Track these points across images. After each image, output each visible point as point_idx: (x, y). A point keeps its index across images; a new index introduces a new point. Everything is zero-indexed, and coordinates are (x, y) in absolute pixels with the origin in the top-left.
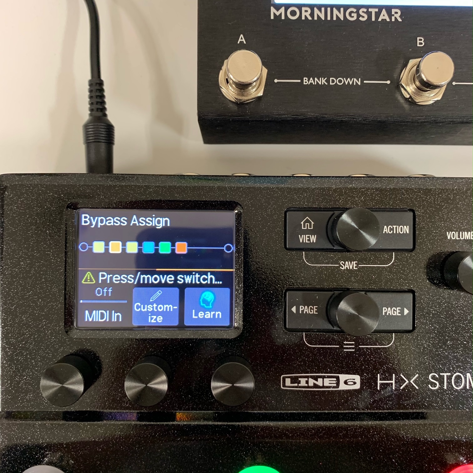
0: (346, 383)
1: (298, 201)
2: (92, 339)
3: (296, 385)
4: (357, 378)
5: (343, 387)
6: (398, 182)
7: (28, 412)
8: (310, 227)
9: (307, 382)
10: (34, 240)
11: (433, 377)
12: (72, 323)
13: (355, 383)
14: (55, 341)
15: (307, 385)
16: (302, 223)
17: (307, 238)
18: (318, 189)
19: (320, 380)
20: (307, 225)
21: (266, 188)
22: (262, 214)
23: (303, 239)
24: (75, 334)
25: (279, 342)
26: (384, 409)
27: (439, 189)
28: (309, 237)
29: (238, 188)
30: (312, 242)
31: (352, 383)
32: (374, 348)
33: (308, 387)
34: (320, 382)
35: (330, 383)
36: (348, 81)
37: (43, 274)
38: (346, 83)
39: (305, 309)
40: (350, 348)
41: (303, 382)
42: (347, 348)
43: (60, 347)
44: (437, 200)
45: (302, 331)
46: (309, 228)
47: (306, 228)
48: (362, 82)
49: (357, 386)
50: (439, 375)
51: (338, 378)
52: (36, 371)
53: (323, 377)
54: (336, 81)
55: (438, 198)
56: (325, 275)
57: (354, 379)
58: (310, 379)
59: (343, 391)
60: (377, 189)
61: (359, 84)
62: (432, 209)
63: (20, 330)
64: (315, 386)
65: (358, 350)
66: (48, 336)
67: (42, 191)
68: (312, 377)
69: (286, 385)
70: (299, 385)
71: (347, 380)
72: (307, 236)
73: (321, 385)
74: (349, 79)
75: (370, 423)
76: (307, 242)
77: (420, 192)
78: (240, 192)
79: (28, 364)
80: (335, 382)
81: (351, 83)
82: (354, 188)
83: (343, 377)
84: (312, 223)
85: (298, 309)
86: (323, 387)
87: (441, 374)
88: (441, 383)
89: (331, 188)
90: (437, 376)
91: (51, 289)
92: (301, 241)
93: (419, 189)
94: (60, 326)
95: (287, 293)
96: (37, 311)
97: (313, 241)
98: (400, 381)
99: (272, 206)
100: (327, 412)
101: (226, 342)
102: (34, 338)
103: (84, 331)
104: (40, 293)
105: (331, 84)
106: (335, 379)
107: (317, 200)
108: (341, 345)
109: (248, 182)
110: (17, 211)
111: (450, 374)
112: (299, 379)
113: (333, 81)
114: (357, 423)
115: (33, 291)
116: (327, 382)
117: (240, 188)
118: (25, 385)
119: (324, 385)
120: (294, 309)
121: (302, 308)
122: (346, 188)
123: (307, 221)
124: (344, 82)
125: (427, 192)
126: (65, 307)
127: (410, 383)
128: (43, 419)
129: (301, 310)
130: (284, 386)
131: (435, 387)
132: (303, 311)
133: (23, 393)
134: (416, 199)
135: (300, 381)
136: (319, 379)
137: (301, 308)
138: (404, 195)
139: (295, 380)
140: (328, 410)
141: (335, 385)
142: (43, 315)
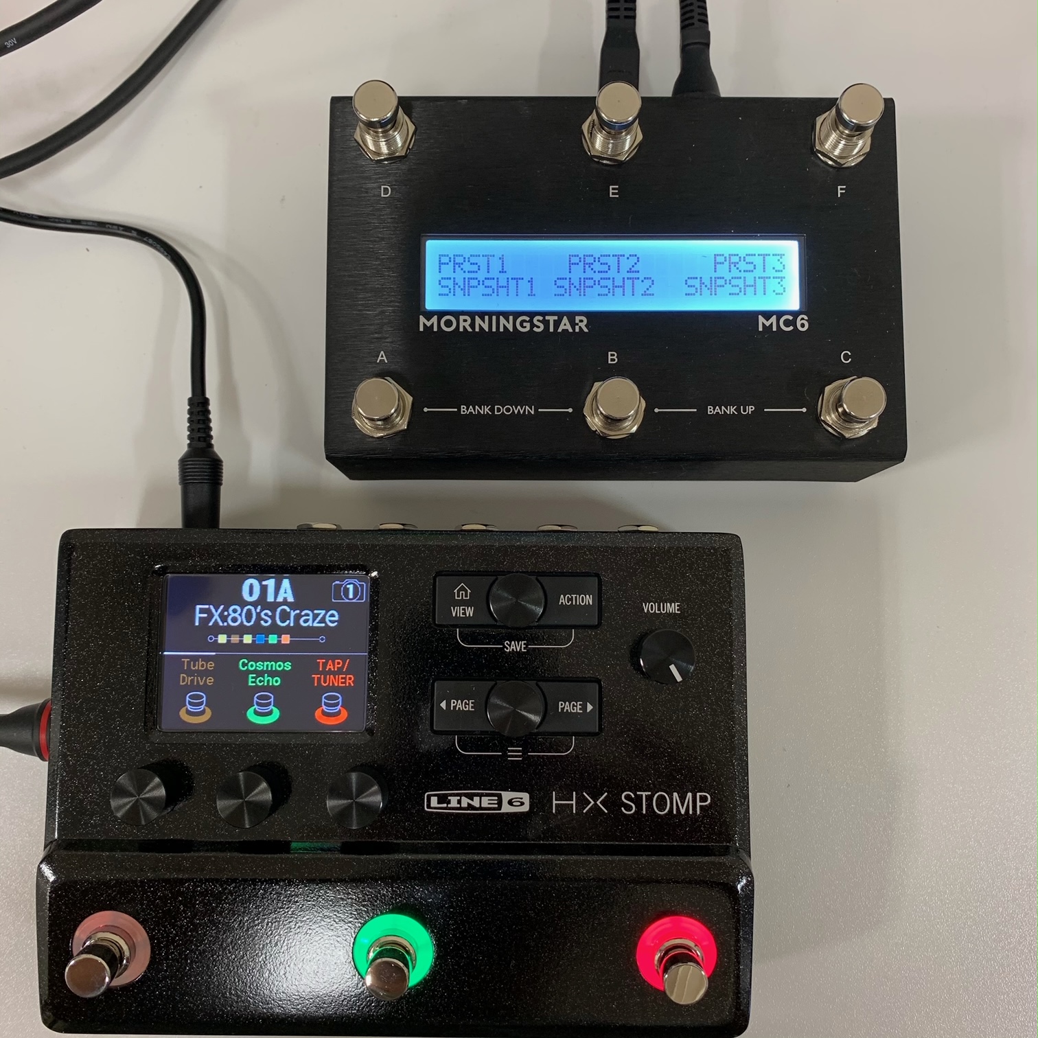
0: (510, 802)
1: (451, 563)
2: (179, 744)
3: (445, 805)
4: (526, 797)
5: (506, 808)
6: (579, 539)
7: (93, 840)
8: (466, 596)
9: (459, 802)
10: (108, 615)
11: (628, 797)
12: (155, 723)
13: (522, 804)
14: (131, 747)
16: (456, 591)
17: (462, 611)
18: (476, 547)
19: (476, 799)
20: (462, 594)
21: (410, 545)
22: (404, 579)
23: (457, 612)
24: (156, 738)
25: (424, 747)
26: (561, 840)
27: (632, 547)
28: (464, 609)
29: (374, 546)
30: (468, 615)
31: (519, 804)
32: (547, 755)
33: (460, 808)
34: (476, 802)
35: (489, 804)
36: (518, 410)
37: (118, 659)
38: (516, 412)
39: (459, 705)
40: (516, 756)
41: (454, 801)
42: (512, 756)
43: (137, 754)
44: (630, 561)
45: (454, 733)
46: (464, 598)
47: (460, 598)
48: (536, 410)
49: (526, 808)
50: (635, 794)
51: (500, 797)
52: (105, 785)
53: (481, 796)
54: (503, 410)
55: (631, 559)
56: (485, 659)
57: (522, 799)
58: (463, 798)
60: (552, 548)
61: (533, 413)
62: (623, 574)
63: (86, 732)
64: (470, 807)
65: (526, 758)
66: (122, 740)
67: (121, 551)
68: (467, 795)
69: (432, 806)
70: (449, 806)
71: (512, 799)
72: (461, 608)
73: (478, 806)
74: (519, 407)
75: (540, 857)
76: (461, 616)
77: (607, 552)
78: (376, 551)
79: (95, 777)
80: (496, 802)
81: (522, 412)
82: (523, 547)
83: (507, 796)
84: (469, 591)
85: (448, 705)
86: (481, 808)
87: (638, 793)
88: (639, 806)
89: (493, 546)
90: (633, 796)
91: (128, 677)
92: (454, 615)
93: (607, 547)
94: (138, 727)
95: (436, 684)
96: (108, 706)
98: (582, 802)
99: (417, 569)
100: (485, 842)
101: (354, 748)
102: (105, 742)
103: (170, 734)
104: (113, 684)
105: (496, 413)
106: (496, 798)
107: (475, 561)
108: (505, 751)
109: (387, 539)
110: (88, 577)
111: (650, 793)
112: (449, 798)
113: (499, 410)
114: (522, 857)
115: (105, 680)
116: (485, 802)
117: (376, 546)
118: (90, 805)
119: (482, 806)
120: (443, 705)
121: (454, 703)
122: (512, 546)
123: (462, 589)
124: (513, 410)
125: (617, 551)
126: (146, 701)
127: (596, 804)
128: (111, 850)
129: (452, 705)
130: (429, 806)
131: (631, 811)
132: (455, 707)
133: (87, 816)
134: (602, 560)
135: (450, 800)
136: (475, 798)
138: (587, 555)
139: (443, 799)
140: (487, 840)
141: (497, 806)
142: (117, 713)
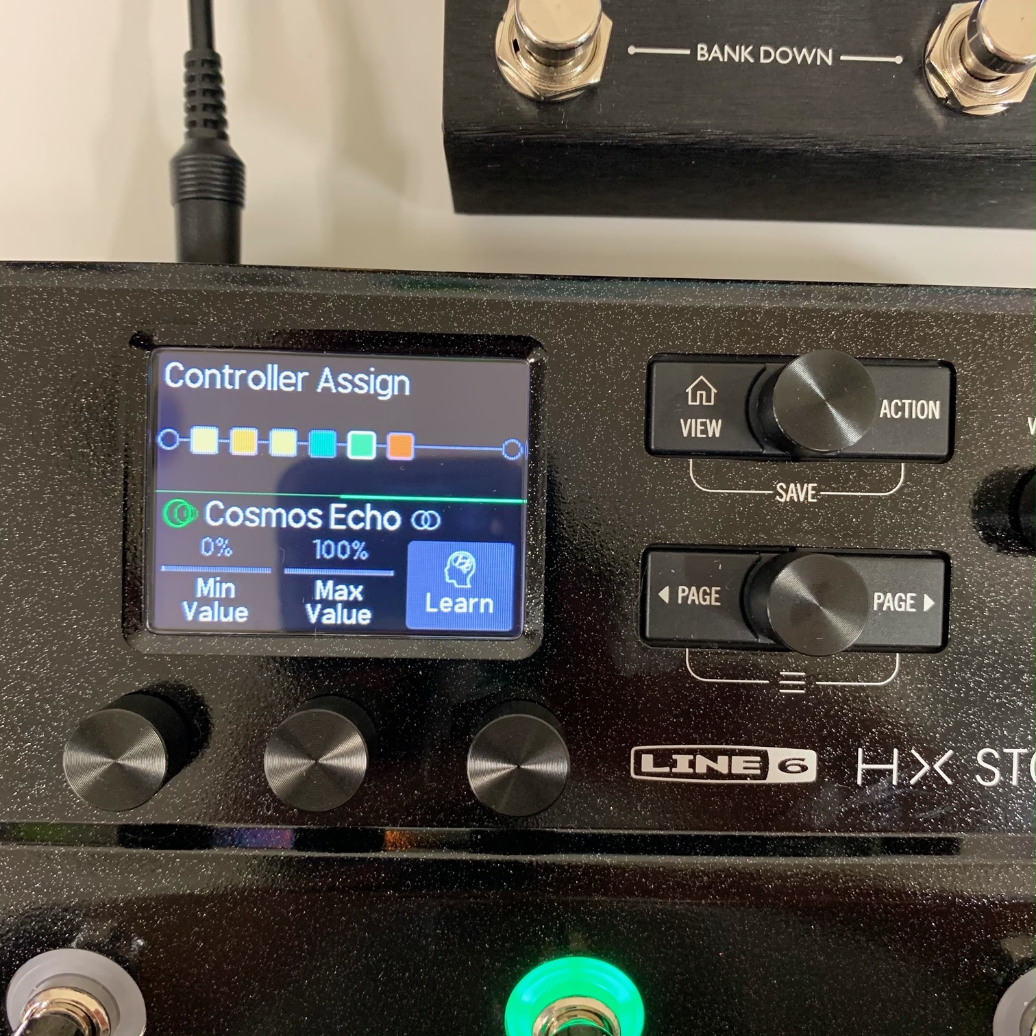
0: (783, 767)
1: (681, 337)
2: (188, 656)
3: (667, 769)
4: (810, 757)
5: (775, 776)
6: (916, 298)
7: (37, 824)
8: (709, 400)
9: (692, 764)
10: (50, 420)
11: (988, 758)
12: (141, 618)
13: (804, 769)
14: (99, 661)
15: (691, 771)
16: (689, 390)
17: (699, 428)
18: (728, 309)
19: (723, 760)
20: (701, 395)
21: (604, 305)
22: (593, 367)
23: (691, 428)
24: (145, 644)
25: (629, 668)
26: (871, 831)
27: (1013, 316)
28: (703, 424)
29: (538, 305)
30: (710, 435)
31: (798, 768)
32: (851, 686)
33: (694, 776)
34: (722, 765)
35: (745, 768)
36: (804, 55)
37: (71, 502)
38: (799, 60)
39: (691, 595)
40: (795, 687)
41: (682, 764)
42: (788, 687)
43: (111, 674)
44: (1008, 341)
45: (683, 643)
46: (704, 403)
47: (698, 403)
48: (836, 58)
49: (810, 776)
50: (1002, 754)
51: (764, 757)
52: (54, 728)
53: (731, 753)
54: (776, 55)
55: (1009, 337)
56: (741, 514)
57: (803, 760)
58: (699, 758)
59: (777, 785)
60: (867, 314)
61: (829, 62)
62: (995, 364)
63: (16, 633)
64: (712, 773)
65: (813, 691)
66: (83, 649)
67: (71, 302)
68: (704, 753)
69: (644, 769)
70: (674, 770)
71: (786, 761)
72: (699, 421)
73: (725, 771)
74: (804, 51)
75: (838, 861)
76: (699, 435)
77: (967, 322)
78: (544, 313)
79: (35, 713)
80: (757, 765)
81: (809, 60)
82: (814, 310)
83: (776, 754)
84: (714, 391)
85: (674, 594)
86: (730, 776)
87: (1005, 750)
88: (1006, 770)
89: (761, 307)
90: (997, 755)
91: (91, 536)
92: (685, 434)
93: (966, 315)
94: (111, 625)
95: (650, 557)
96: (56, 587)
97: (714, 433)
98: (909, 766)
99: (617, 349)
100: (737, 834)
101: (505, 668)
102: (51, 652)
103: (169, 638)
104: (65, 546)
105: (762, 61)
106: (758, 759)
107: (727, 335)
108: (774, 677)
109: (562, 290)
111: (1025, 751)
112: (674, 757)
113: (767, 55)
114: (807, 861)
115: (48, 540)
116: (739, 765)
117: (542, 304)
118: (29, 763)
119: (733, 772)
120: (665, 594)
121: (684, 591)
122: (794, 309)
123: (702, 386)
124: (794, 57)
125: (985, 321)
126: (124, 580)
127: (932, 769)
128: (70, 843)
129: (681, 595)
130: (638, 771)
131: (991, 780)
132: (685, 599)
133: (23, 781)
134: (957, 339)
135: (675, 761)
136: (720, 758)
137: (682, 591)
138: (931, 328)
139: (663, 759)
140: (740, 830)
141: (758, 772)
142: (71, 598)
